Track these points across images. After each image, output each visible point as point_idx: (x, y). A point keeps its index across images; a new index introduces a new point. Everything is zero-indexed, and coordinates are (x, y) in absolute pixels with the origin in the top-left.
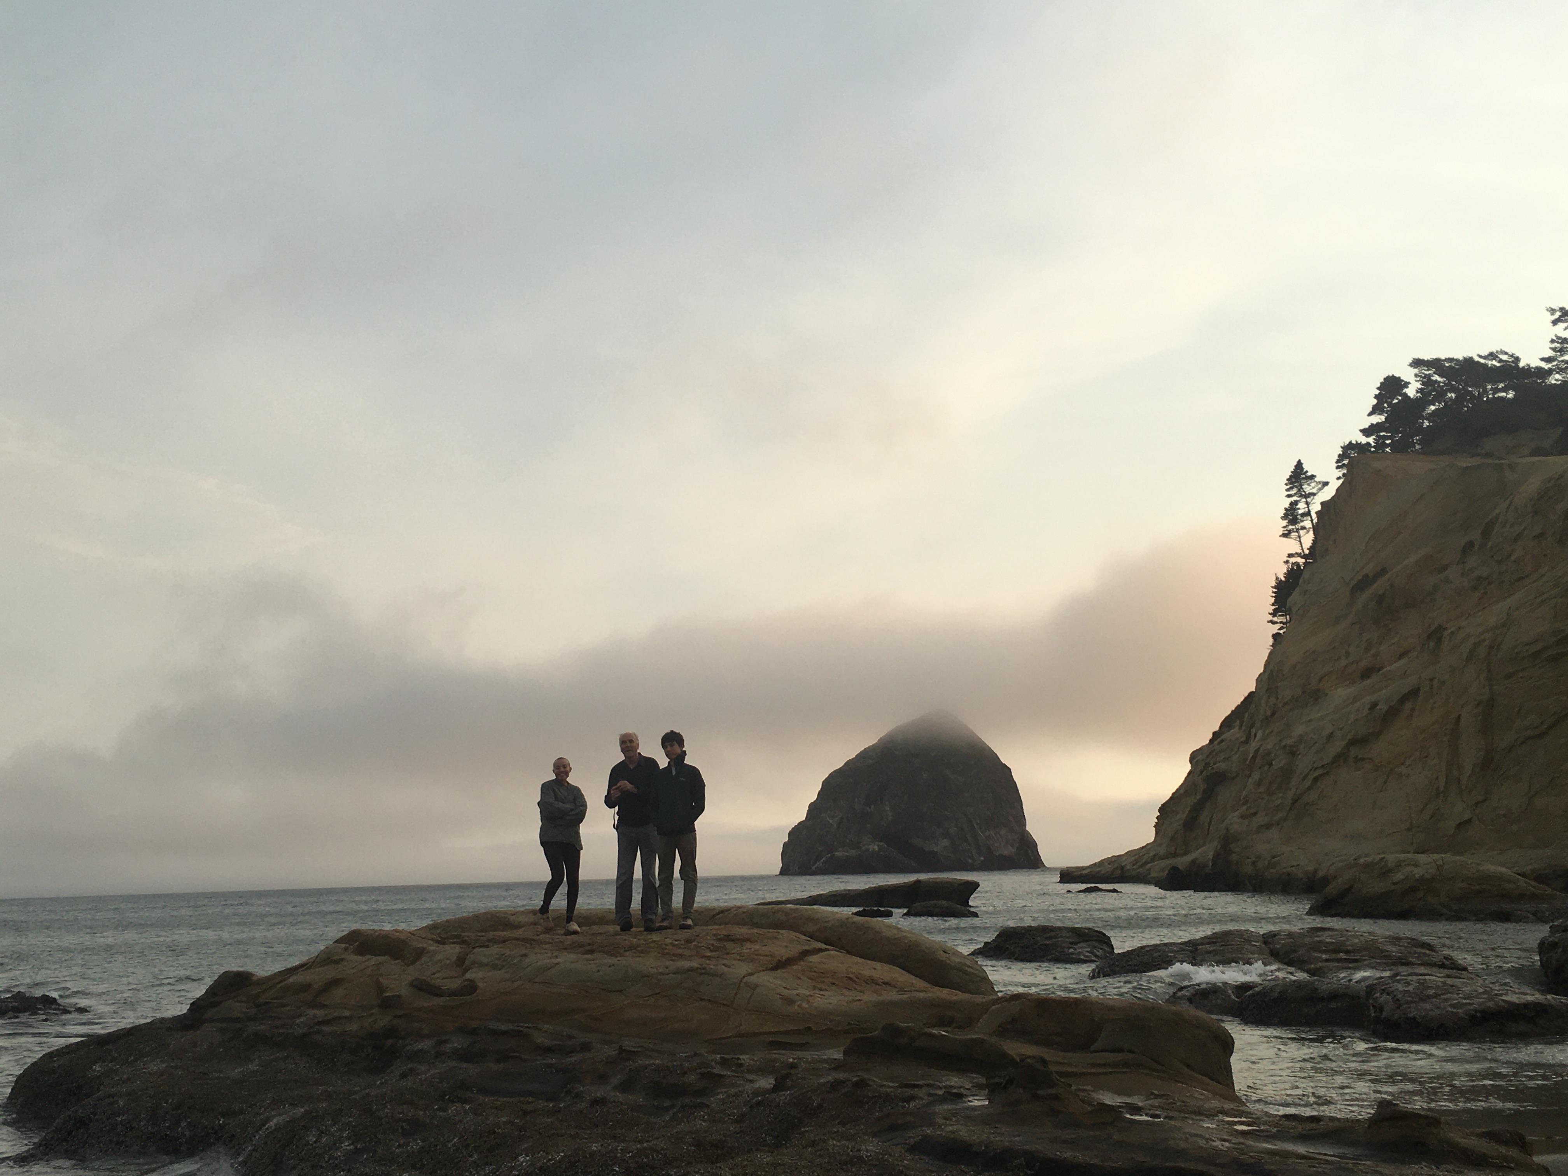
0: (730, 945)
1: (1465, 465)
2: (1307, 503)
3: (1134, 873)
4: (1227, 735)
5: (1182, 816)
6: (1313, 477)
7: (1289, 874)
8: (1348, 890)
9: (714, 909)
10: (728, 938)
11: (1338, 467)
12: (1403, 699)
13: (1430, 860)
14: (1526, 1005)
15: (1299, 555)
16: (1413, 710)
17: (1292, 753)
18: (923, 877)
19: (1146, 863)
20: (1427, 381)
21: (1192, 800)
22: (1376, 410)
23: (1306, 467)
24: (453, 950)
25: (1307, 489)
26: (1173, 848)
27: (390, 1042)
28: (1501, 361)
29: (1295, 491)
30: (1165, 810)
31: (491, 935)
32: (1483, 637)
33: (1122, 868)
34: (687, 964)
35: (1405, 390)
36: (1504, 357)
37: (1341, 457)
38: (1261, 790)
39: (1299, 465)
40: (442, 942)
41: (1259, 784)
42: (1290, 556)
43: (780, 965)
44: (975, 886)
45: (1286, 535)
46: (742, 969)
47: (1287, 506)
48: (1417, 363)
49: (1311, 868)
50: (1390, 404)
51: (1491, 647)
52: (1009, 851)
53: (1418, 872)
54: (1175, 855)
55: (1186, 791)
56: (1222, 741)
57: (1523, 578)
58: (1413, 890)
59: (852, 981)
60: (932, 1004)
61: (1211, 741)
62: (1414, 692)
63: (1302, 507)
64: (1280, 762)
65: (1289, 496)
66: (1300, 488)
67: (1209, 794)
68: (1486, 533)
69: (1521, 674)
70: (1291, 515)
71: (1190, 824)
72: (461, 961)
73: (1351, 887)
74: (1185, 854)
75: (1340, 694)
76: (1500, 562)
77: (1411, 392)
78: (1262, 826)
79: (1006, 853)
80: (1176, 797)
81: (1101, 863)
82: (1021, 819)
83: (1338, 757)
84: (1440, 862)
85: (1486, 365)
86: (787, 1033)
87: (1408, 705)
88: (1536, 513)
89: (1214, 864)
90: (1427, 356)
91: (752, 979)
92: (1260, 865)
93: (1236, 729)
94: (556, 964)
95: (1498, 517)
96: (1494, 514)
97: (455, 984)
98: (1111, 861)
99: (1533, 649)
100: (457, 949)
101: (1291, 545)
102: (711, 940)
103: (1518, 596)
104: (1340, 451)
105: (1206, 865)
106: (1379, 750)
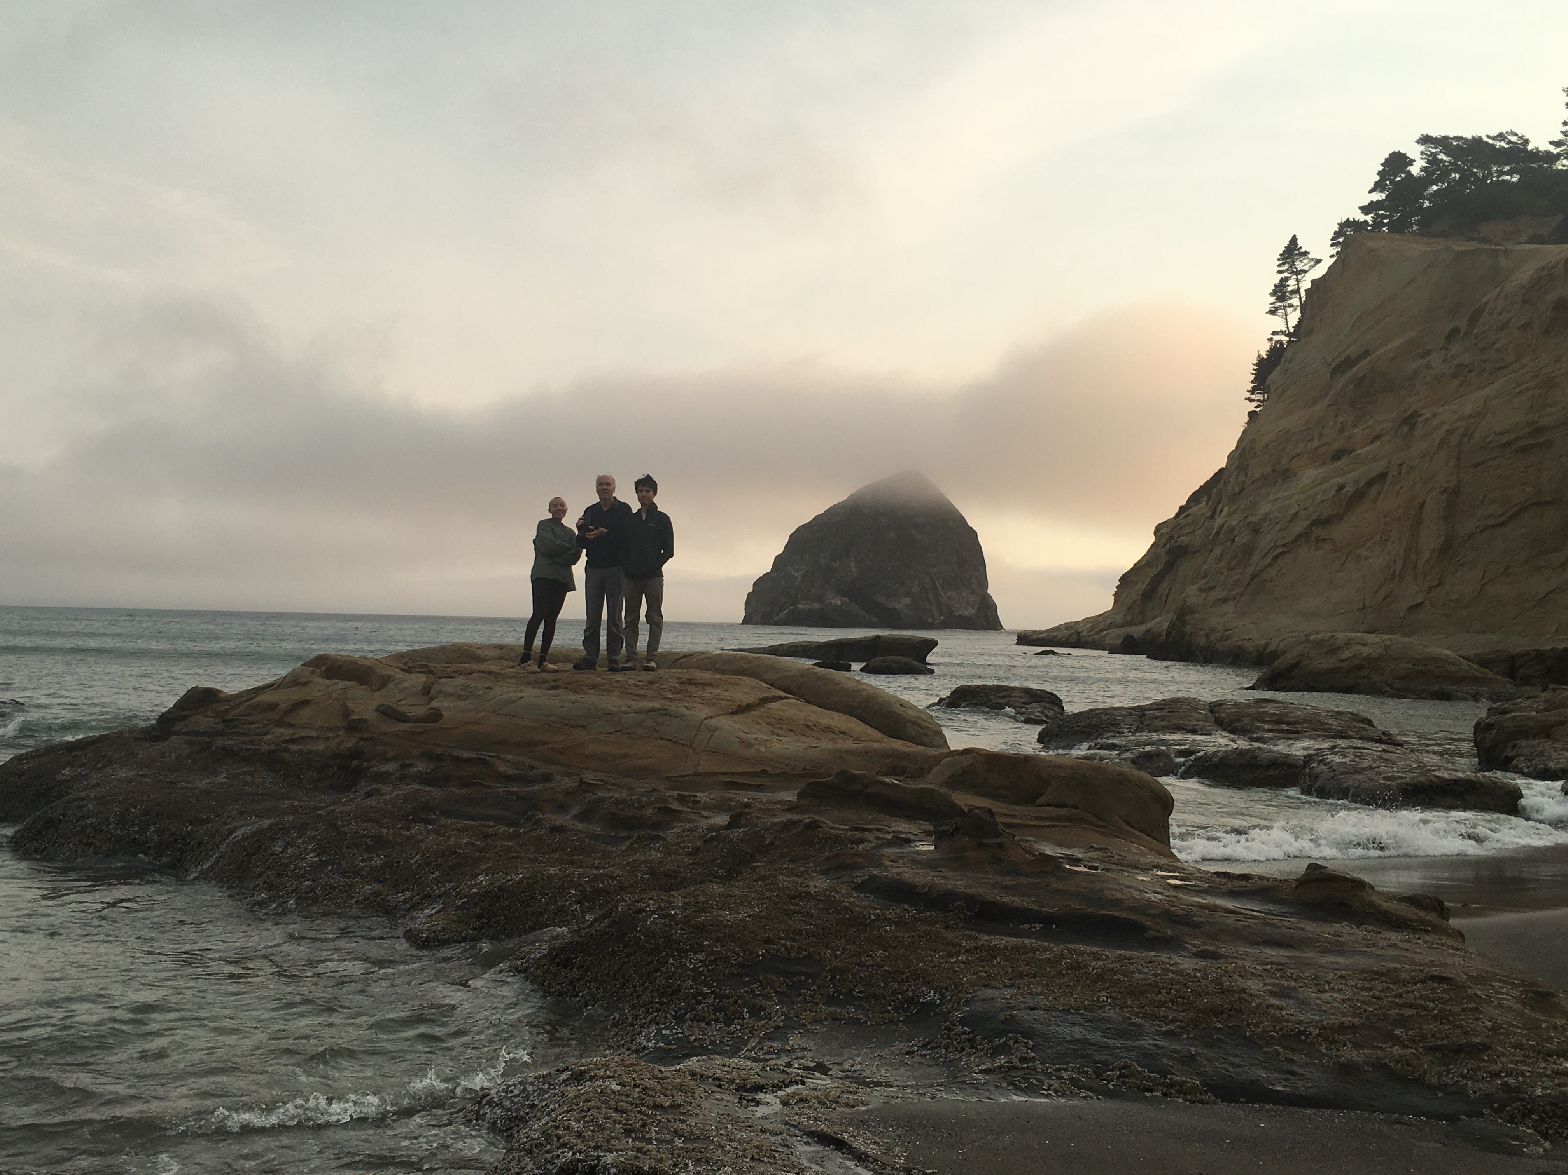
0: (692, 689)
1: (1460, 249)
2: (1298, 280)
3: (1089, 639)
4: (1194, 509)
5: (1142, 586)
6: (1306, 254)
7: (1240, 647)
8: (1295, 666)
9: (678, 653)
10: (691, 682)
11: (1332, 245)
12: (1370, 484)
13: (1378, 640)
14: (1456, 782)
15: (1283, 333)
16: (1379, 493)
17: (1256, 530)
18: (884, 632)
19: (1102, 630)
20: (1432, 160)
21: (1153, 572)
22: (1378, 187)
23: (1300, 243)
24: (419, 680)
25: (1299, 265)
26: (1129, 618)
27: (355, 763)
28: (1510, 142)
29: (1286, 267)
30: (1126, 580)
31: (456, 666)
32: (1457, 424)
33: (1079, 633)
35: (1410, 168)
36: (1514, 139)
37: (1337, 234)
38: (1223, 564)
39: (1294, 240)
40: (409, 671)
41: (1219, 559)
42: (1274, 333)
43: (741, 710)
44: (935, 644)
45: (1272, 312)
46: (703, 712)
47: (1277, 282)
48: (1425, 140)
49: (1262, 642)
50: (1392, 182)
51: (1463, 435)
52: (969, 612)
53: (1366, 651)
54: (1130, 624)
55: (1148, 563)
56: (1188, 515)
57: (1503, 367)
58: (1360, 667)
59: (809, 729)
60: (885, 755)
61: (1178, 515)
62: (1382, 477)
63: (1292, 284)
64: (1242, 539)
65: (1280, 272)
66: (1292, 264)
67: (1170, 567)
68: (1473, 321)
69: (1491, 463)
70: (1280, 292)
71: (1148, 595)
72: (426, 690)
73: (1299, 662)
74: (1141, 623)
75: (1309, 475)
76: (1483, 350)
77: (1415, 170)
78: (1219, 600)
79: (966, 613)
80: (1137, 568)
81: (1058, 628)
82: (983, 581)
83: (1300, 536)
84: (1389, 643)
85: (1494, 146)
86: (743, 774)
87: (1374, 490)
88: (1525, 302)
89: (1169, 634)
90: (1434, 134)
91: (713, 722)
92: (1213, 637)
93: (1203, 504)
94: (521, 698)
95: (1487, 303)
96: (1486, 299)
97: (421, 711)
98: (1068, 626)
99: (1505, 439)
100: (422, 679)
101: (1277, 323)
102: (673, 683)
103: (1495, 386)
104: (1336, 228)
105: (1160, 635)
106: (1341, 532)
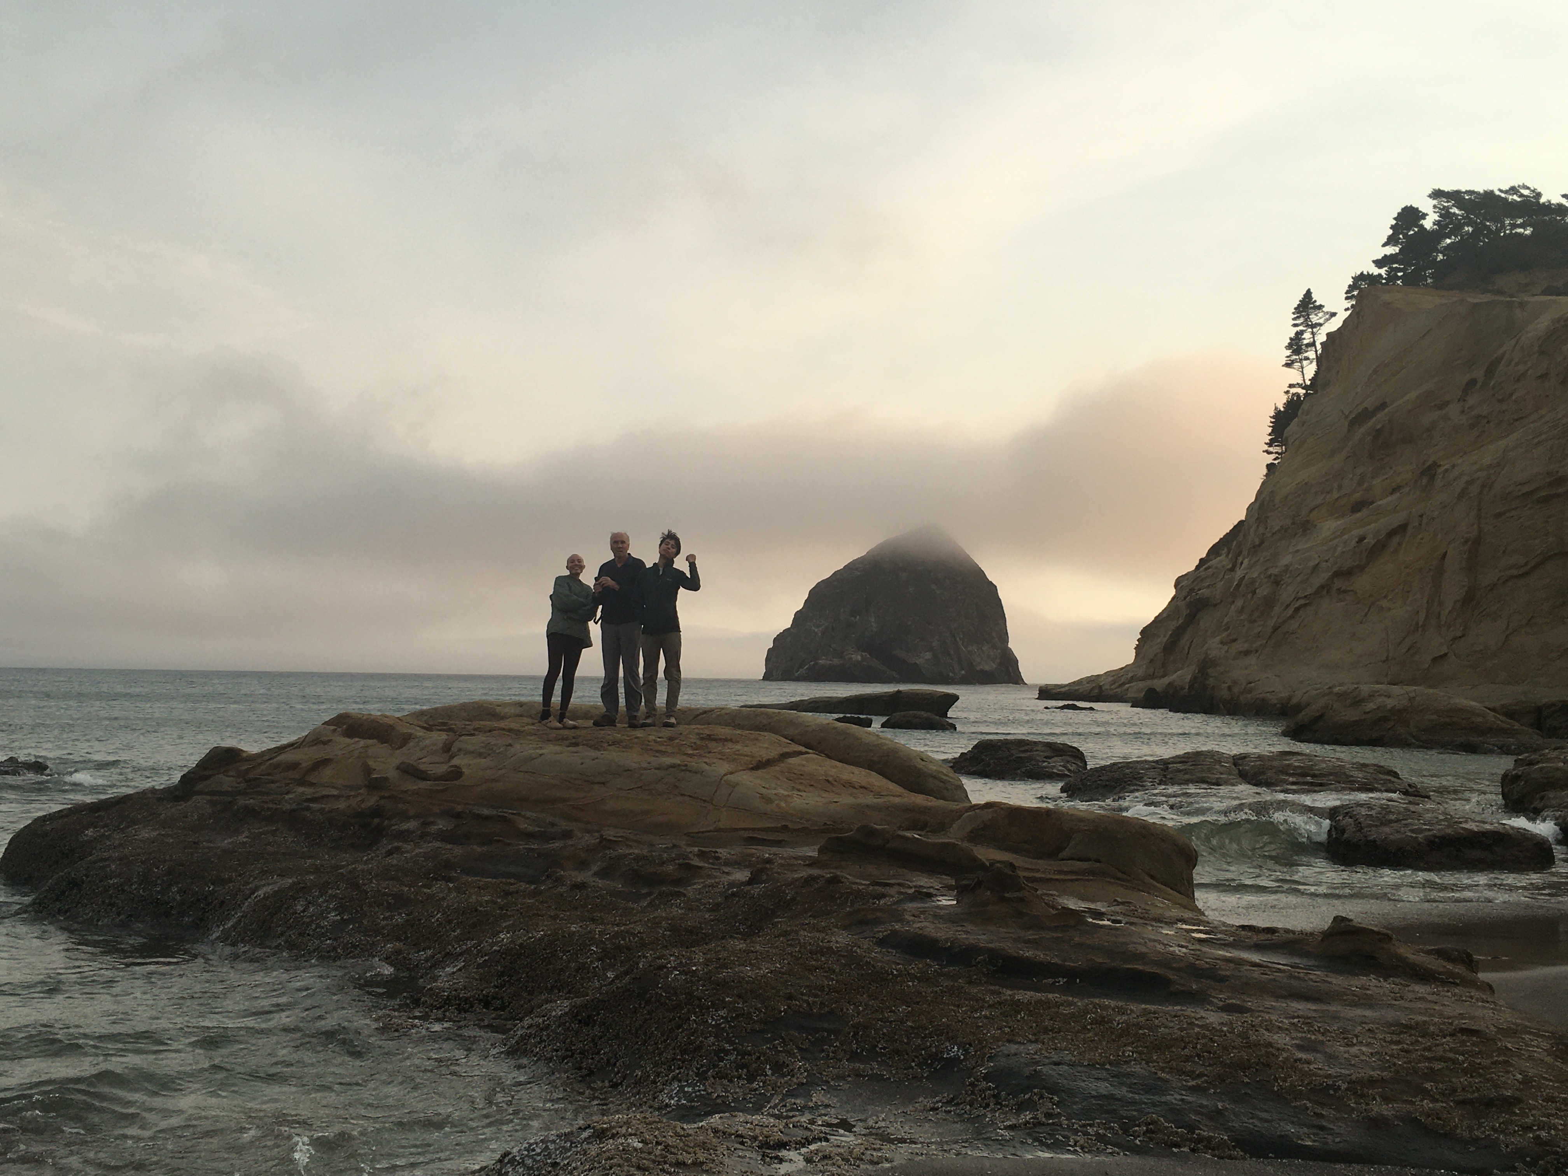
0: (711, 744)
1: (1475, 301)
2: (1313, 334)
3: (1111, 693)
4: (1215, 561)
5: (1163, 639)
6: (1320, 307)
7: (1263, 700)
8: (1319, 718)
9: (698, 709)
10: (710, 738)
11: (1347, 298)
12: (1391, 534)
13: (1402, 692)
14: (1484, 834)
15: (1299, 385)
16: (1400, 544)
17: (1277, 582)
18: (903, 687)
19: (1124, 684)
20: (1445, 214)
21: (1173, 625)
22: (1390, 241)
23: (1315, 296)
24: (440, 737)
25: (1314, 319)
26: (1151, 671)
27: (376, 821)
28: (1522, 196)
29: (1301, 320)
30: (1147, 633)
31: (476, 724)
32: (1476, 476)
33: (1100, 687)
34: (668, 760)
35: (1423, 222)
36: (1526, 192)
37: (1351, 288)
38: (1244, 617)
39: (1308, 294)
40: (429, 729)
41: (1241, 611)
42: (1291, 386)
43: (760, 765)
44: (955, 698)
45: (1288, 365)
46: (723, 767)
47: (1293, 335)
48: (1437, 194)
49: (1285, 695)
50: (1406, 236)
51: (1483, 486)
52: (990, 666)
53: (1390, 703)
54: (1152, 677)
55: (1169, 616)
56: (1209, 568)
57: (1522, 418)
58: (1385, 719)
59: (829, 784)
60: (906, 809)
61: (1198, 567)
62: (1403, 528)
63: (1307, 337)
64: (1263, 591)
65: (1295, 325)
66: (1307, 318)
67: (1191, 618)
68: (1490, 372)
69: (1513, 513)
70: (1296, 346)
71: (1170, 647)
72: (447, 748)
73: (1322, 716)
74: (1164, 676)
75: (1329, 526)
76: (1500, 401)
77: (1428, 224)
78: (1241, 652)
79: (987, 668)
80: (1158, 621)
81: (1080, 682)
82: (1004, 636)
83: (1322, 587)
84: (1412, 695)
85: (1506, 199)
86: (764, 830)
87: (1396, 540)
88: (1542, 353)
89: (1191, 686)
90: (1448, 187)
91: (733, 778)
92: (1235, 690)
93: (1223, 557)
94: (541, 755)
95: (1504, 354)
96: (1501, 351)
97: (442, 769)
98: (1090, 680)
99: (1526, 489)
100: (443, 736)
101: (1293, 375)
102: (693, 739)
103: (1515, 436)
104: (1350, 281)
105: (1183, 688)
106: (1362, 583)
